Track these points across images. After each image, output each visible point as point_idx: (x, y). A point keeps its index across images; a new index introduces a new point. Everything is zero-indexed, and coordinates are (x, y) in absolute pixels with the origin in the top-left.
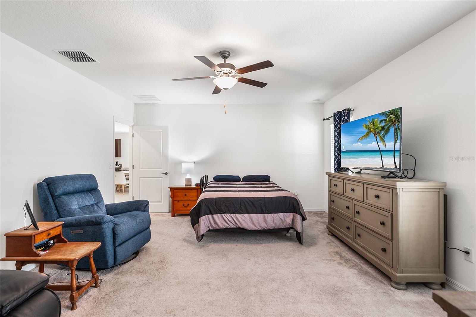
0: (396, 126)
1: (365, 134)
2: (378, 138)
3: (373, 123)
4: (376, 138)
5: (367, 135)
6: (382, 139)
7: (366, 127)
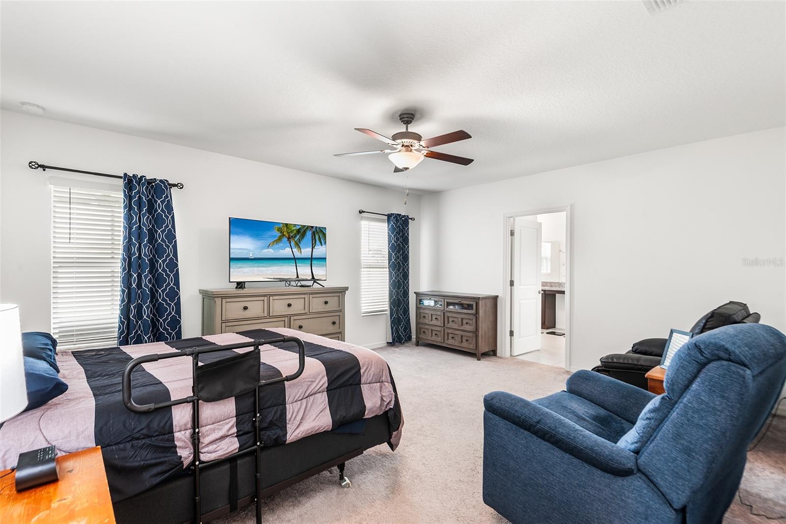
1: (277, 238)
2: (293, 243)
4: (290, 243)
5: (280, 239)
6: (298, 245)
7: (278, 230)
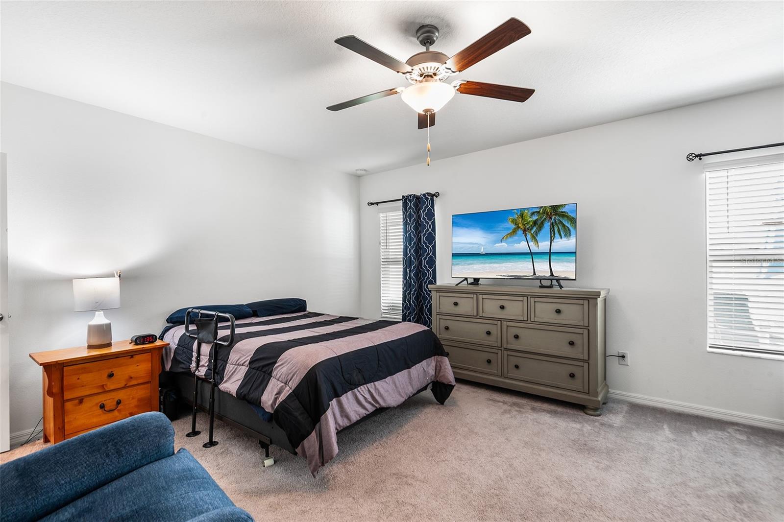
0: (553, 220)
1: (511, 231)
2: (529, 237)
3: (522, 217)
4: (526, 236)
5: (514, 232)
6: (534, 238)
7: (513, 222)
